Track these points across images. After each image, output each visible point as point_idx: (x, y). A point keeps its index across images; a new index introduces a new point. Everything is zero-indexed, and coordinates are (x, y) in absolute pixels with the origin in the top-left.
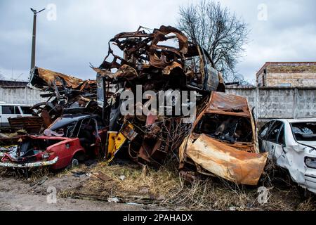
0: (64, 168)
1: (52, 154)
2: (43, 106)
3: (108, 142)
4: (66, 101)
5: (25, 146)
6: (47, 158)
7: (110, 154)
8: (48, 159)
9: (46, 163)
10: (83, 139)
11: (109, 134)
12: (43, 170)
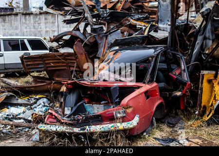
0: (142, 133)
1: (129, 110)
2: (67, 38)
3: (202, 89)
4: (105, 28)
5: (72, 98)
6: (123, 117)
7: (205, 107)
8: (124, 119)
9: (121, 126)
10: (162, 85)
11: (203, 75)
12: (117, 137)
